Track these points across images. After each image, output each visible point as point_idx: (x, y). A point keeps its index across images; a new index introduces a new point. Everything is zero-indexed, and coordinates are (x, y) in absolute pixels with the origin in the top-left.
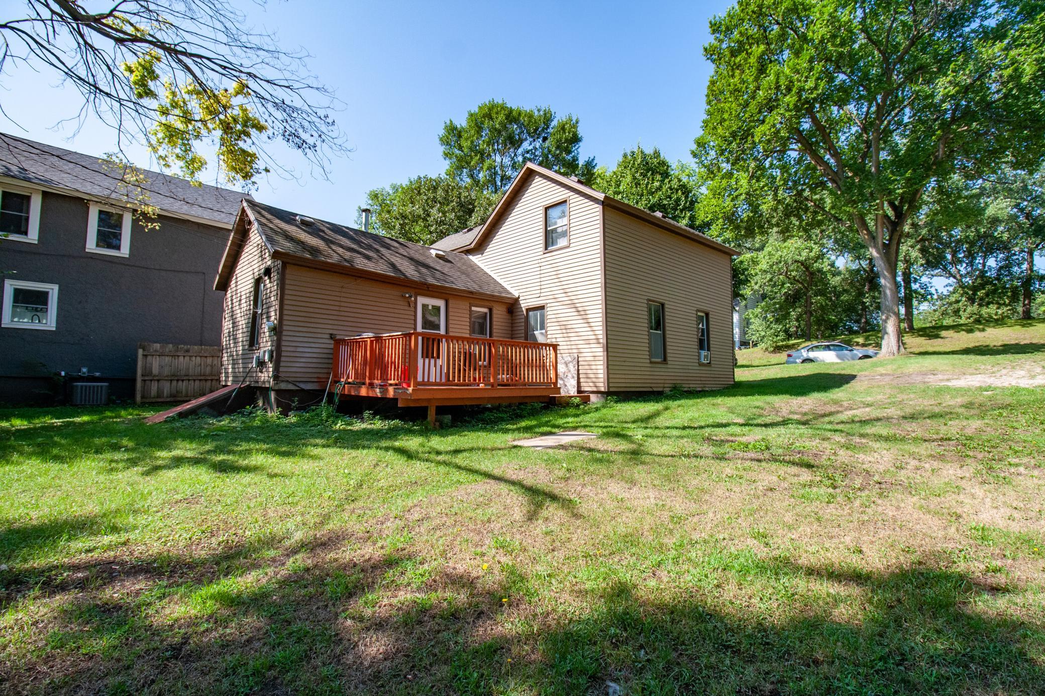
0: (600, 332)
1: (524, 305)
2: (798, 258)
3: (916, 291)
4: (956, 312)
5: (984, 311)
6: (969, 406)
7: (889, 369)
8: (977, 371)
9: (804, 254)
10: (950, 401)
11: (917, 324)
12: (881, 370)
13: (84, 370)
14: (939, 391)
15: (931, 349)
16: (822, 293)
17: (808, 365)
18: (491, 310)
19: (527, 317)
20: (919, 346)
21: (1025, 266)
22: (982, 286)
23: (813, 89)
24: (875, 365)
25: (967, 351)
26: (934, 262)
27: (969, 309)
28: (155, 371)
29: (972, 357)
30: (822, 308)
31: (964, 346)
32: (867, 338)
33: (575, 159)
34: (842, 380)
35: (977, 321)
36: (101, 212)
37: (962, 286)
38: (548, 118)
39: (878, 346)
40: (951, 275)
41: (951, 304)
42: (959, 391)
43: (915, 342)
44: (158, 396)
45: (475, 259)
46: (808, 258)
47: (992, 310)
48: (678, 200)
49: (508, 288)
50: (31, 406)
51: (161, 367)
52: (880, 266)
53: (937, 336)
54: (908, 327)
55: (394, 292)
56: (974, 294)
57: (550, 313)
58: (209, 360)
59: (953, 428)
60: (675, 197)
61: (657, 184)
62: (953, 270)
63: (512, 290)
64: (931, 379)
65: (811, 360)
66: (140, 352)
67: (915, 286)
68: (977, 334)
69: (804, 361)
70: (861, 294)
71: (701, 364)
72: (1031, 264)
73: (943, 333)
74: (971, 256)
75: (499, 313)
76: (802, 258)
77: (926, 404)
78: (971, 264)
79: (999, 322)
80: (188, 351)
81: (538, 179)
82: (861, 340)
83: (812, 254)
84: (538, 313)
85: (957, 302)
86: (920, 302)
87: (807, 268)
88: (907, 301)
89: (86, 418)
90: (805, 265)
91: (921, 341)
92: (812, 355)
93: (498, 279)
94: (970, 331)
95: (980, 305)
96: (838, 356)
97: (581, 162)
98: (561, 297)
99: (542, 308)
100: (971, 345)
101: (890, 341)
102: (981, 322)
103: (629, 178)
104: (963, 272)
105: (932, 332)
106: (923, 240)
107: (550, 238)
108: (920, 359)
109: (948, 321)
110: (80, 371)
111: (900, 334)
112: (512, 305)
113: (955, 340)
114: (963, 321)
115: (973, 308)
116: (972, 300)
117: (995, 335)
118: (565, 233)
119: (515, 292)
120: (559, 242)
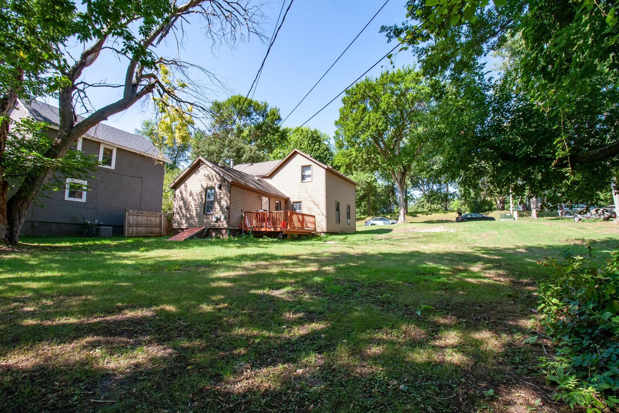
0: (324, 212)
1: (292, 200)
2: (367, 180)
3: (409, 197)
4: (423, 206)
5: (433, 206)
6: (424, 236)
7: (402, 227)
8: (427, 228)
9: (369, 179)
10: (419, 235)
11: (409, 211)
12: (400, 228)
13: (96, 221)
14: (417, 233)
15: (414, 221)
16: (373, 195)
17: (373, 226)
18: (280, 202)
19: (293, 205)
20: (410, 220)
21: (445, 189)
22: (432, 196)
23: (381, 126)
24: (398, 226)
25: (426, 222)
26: (415, 185)
27: (427, 205)
28: (131, 222)
29: (426, 224)
30: (374, 202)
31: (425, 220)
32: (391, 216)
33: (278, 128)
34: (389, 231)
35: (430, 211)
36: (104, 148)
37: (425, 195)
38: (266, 106)
39: (397, 219)
40: (421, 190)
41: (421, 202)
42: (421, 233)
43: (409, 218)
44: (132, 234)
45: (268, 181)
46: (371, 181)
47: (434, 206)
48: (326, 155)
49: (285, 193)
51: (133, 220)
52: (397, 185)
53: (416, 216)
54: (407, 213)
55: (256, 195)
56: (429, 198)
57: (303, 204)
58: (149, 218)
59: (420, 240)
60: (325, 153)
61: (317, 147)
62: (422, 188)
63: (287, 195)
64: (415, 230)
65: (374, 224)
66: (127, 213)
67: (408, 195)
68: (429, 216)
69: (372, 225)
70: (389, 197)
71: (348, 224)
72: (447, 188)
73: (418, 215)
74: (428, 184)
75: (283, 203)
76: (369, 181)
77: (414, 236)
78: (428, 186)
79: (436, 211)
80: (142, 213)
81: (298, 155)
82: (389, 217)
83: (372, 179)
84: (298, 204)
85: (423, 202)
86: (410, 202)
87: (369, 185)
88: (406, 201)
90: (369, 184)
91: (410, 217)
92: (375, 222)
93: (280, 190)
94: (427, 214)
95: (431, 203)
96: (384, 223)
97: (281, 129)
98: (309, 199)
99: (300, 202)
100: (427, 220)
101: (401, 218)
102: (432, 211)
103: (306, 143)
104: (425, 189)
105: (414, 214)
106: (412, 176)
107: (303, 177)
108: (411, 224)
109: (420, 210)
110: (94, 221)
111: (405, 214)
112: (287, 200)
113: (422, 217)
114: (425, 210)
115: (429, 205)
116: (428, 201)
117: (435, 216)
118: (309, 176)
119: (288, 196)
120: (307, 179)
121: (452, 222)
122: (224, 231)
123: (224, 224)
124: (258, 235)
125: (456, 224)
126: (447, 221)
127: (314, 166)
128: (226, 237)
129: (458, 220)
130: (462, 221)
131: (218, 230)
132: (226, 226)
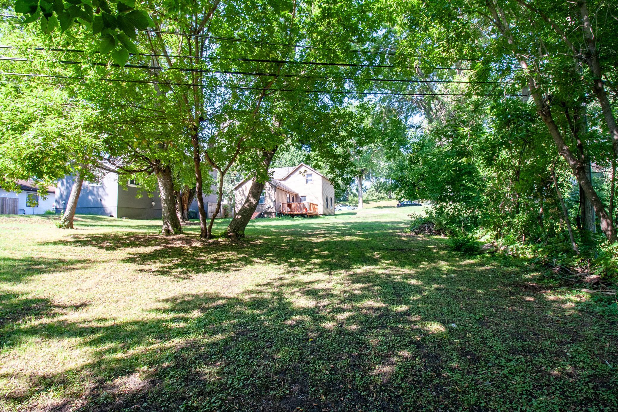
0: (322, 202)
1: (300, 195)
7: (363, 211)
8: (379, 211)
10: (375, 215)
12: (361, 211)
14: (373, 214)
18: (293, 196)
19: (301, 198)
20: (366, 206)
25: (376, 208)
31: (375, 206)
34: (355, 214)
35: (378, 199)
47: (382, 195)
49: (295, 191)
57: (307, 197)
68: (378, 203)
71: (331, 209)
73: (370, 202)
77: (372, 216)
79: (383, 198)
81: (303, 167)
91: (366, 204)
93: (292, 189)
94: (376, 202)
95: (379, 193)
98: (311, 194)
99: (305, 196)
100: (377, 206)
101: (360, 205)
102: (380, 199)
107: (307, 181)
109: (370, 198)
111: (362, 202)
112: (297, 195)
113: (373, 204)
114: (374, 198)
115: (377, 193)
116: (377, 190)
117: (382, 203)
118: (311, 180)
119: (297, 192)
120: (309, 182)
121: (394, 207)
122: (273, 214)
123: (274, 210)
124: (292, 216)
125: (397, 208)
126: (391, 207)
127: (314, 174)
128: (274, 217)
129: (398, 206)
130: (401, 206)
131: (270, 213)
132: (275, 211)
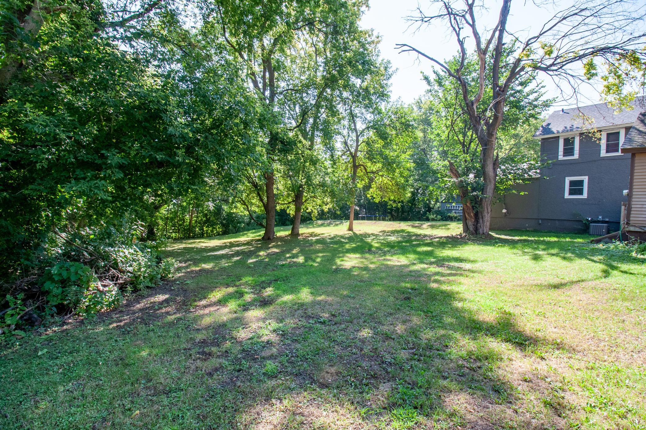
13: (600, 217)
36: (608, 134)
50: (576, 234)
89: (568, 239)
110: (598, 218)
